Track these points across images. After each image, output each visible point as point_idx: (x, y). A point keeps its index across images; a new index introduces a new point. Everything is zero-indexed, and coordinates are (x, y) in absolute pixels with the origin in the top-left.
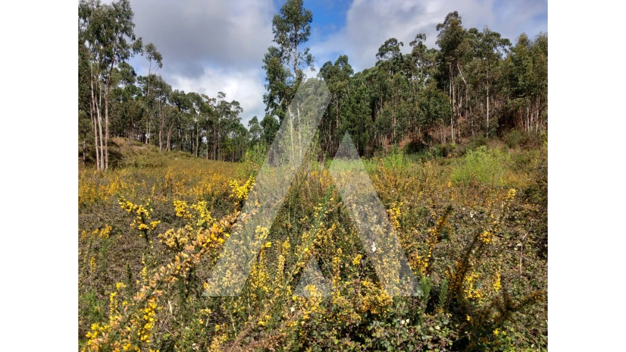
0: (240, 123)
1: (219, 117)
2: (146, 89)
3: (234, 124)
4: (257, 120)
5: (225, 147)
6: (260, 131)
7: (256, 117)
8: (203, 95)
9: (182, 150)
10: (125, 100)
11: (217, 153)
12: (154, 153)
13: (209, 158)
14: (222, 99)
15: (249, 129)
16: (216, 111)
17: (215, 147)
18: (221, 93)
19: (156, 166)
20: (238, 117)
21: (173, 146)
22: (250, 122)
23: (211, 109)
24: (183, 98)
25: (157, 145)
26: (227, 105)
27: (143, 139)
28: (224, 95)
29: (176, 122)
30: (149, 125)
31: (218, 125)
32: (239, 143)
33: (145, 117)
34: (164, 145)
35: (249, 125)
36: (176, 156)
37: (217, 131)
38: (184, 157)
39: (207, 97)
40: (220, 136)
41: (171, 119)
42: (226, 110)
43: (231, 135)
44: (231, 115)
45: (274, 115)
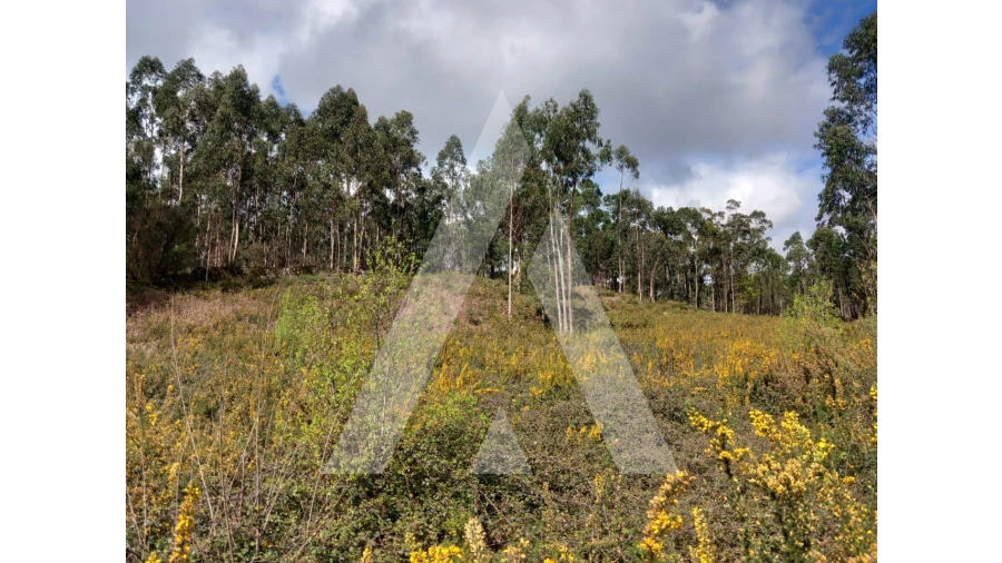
0: (768, 247)
1: (731, 241)
2: (616, 212)
3: (758, 249)
4: (800, 237)
5: (742, 289)
6: (808, 256)
7: (798, 233)
8: (703, 210)
9: (672, 298)
10: (588, 232)
11: (730, 300)
12: (632, 307)
13: (717, 310)
14: (734, 212)
15: (784, 255)
16: (725, 232)
17: (726, 291)
18: (732, 201)
19: (637, 326)
20: (764, 237)
21: (659, 293)
22: (788, 244)
23: (718, 229)
24: (671, 218)
25: (634, 292)
26: (744, 220)
27: (615, 286)
28: (737, 204)
29: (663, 256)
30: (622, 265)
31: (729, 255)
32: (767, 281)
33: (617, 254)
34: (646, 293)
35: (784, 249)
36: (664, 309)
37: (728, 265)
38: (678, 309)
39: (708, 211)
40: (733, 272)
41: (654, 253)
42: (743, 228)
43: (752, 269)
44: (752, 236)
45: (834, 225)
